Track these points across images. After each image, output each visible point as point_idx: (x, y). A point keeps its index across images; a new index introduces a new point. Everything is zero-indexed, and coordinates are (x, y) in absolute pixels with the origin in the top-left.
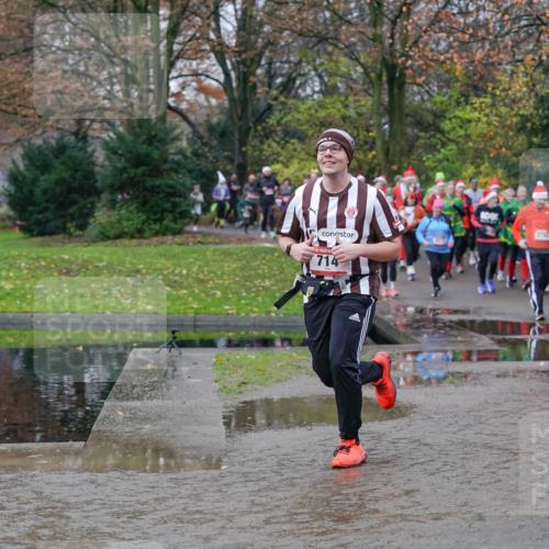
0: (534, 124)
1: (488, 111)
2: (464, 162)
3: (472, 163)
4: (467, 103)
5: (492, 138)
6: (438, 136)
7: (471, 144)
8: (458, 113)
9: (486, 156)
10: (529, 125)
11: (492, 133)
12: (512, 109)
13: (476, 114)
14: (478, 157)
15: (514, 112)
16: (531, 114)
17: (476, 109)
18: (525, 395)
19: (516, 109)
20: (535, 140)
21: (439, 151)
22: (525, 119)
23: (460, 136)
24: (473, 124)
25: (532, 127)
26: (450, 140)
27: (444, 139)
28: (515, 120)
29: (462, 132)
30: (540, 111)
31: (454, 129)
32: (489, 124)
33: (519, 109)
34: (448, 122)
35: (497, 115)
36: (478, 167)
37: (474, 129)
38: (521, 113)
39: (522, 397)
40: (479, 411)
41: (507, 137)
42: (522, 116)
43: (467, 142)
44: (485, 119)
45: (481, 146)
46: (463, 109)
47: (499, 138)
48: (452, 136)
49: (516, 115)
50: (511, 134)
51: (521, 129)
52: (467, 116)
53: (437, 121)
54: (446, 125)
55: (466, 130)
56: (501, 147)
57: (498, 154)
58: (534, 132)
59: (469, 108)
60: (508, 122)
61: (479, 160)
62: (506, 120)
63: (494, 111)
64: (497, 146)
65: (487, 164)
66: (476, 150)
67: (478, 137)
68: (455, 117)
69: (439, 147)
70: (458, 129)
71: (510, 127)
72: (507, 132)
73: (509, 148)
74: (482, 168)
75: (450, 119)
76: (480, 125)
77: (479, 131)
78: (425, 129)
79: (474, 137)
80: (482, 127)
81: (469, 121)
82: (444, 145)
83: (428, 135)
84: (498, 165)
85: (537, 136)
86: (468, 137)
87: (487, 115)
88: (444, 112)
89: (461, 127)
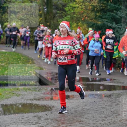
0: (97, 9)
1: (81, 4)
2: (73, 22)
3: (76, 22)
4: (74, 2)
5: (82, 13)
6: (64, 12)
7: (75, 15)
8: (71, 4)
9: (80, 20)
10: (96, 9)
11: (82, 12)
12: (90, 3)
13: (77, 5)
14: (77, 20)
15: (90, 5)
16: (97, 5)
17: (77, 3)
18: (92, 103)
19: (91, 3)
20: (98, 14)
21: (64, 18)
22: (94, 7)
23: (71, 13)
24: (76, 8)
25: (97, 10)
26: (68, 14)
27: (66, 14)
28: (91, 7)
29: (72, 11)
30: (100, 4)
31: (69, 10)
32: (82, 9)
33: (92, 3)
34: (67, 8)
35: (84, 5)
36: (77, 24)
38: (93, 5)
39: (91, 104)
40: (76, 109)
42: (93, 6)
43: (74, 15)
44: (80, 7)
45: (79, 16)
46: (73, 3)
47: (85, 13)
48: (68, 13)
49: (91, 6)
50: (89, 12)
51: (93, 10)
52: (74, 6)
53: (63, 7)
54: (67, 9)
55: (74, 11)
56: (86, 17)
57: (85, 19)
58: (98, 11)
59: (75, 3)
60: (89, 8)
61: (78, 21)
62: (88, 7)
63: (84, 4)
64: (84, 16)
65: (81, 23)
66: (77, 18)
67: (78, 13)
68: (70, 6)
69: (64, 16)
70: (71, 10)
71: (89, 10)
72: (88, 12)
73: (89, 17)
74: (79, 24)
75: (68, 7)
76: (79, 9)
77: (78, 11)
78: (60, 10)
79: (76, 13)
80: (79, 10)
81: (75, 8)
82: (66, 16)
83: (60, 12)
84: (85, 23)
85: (98, 13)
86: (74, 13)
87: (81, 5)
88: (66, 4)
89: (72, 9)
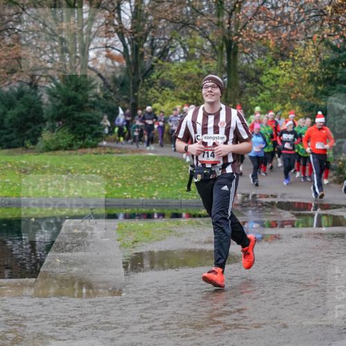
0: (319, 78)
1: (290, 70)
2: (275, 102)
3: (280, 103)
4: (277, 65)
5: (292, 87)
6: (259, 85)
7: (279, 91)
8: (271, 71)
9: (289, 98)
10: (316, 78)
11: (292, 84)
12: (305, 69)
13: (282, 72)
14: (283, 99)
15: (306, 71)
16: (317, 72)
17: (282, 69)
18: (314, 249)
19: (307, 68)
20: (320, 88)
21: (259, 95)
22: (313, 75)
23: (272, 86)
24: (281, 78)
25: (317, 80)
26: (266, 88)
27: (262, 88)
28: (307, 75)
29: (274, 83)
30: (323, 70)
31: (268, 81)
32: (291, 78)
33: (310, 68)
34: (264, 77)
35: (295, 72)
36: (283, 105)
37: (281, 81)
38: (311, 71)
39: (312, 250)
40: (285, 259)
41: (302, 86)
42: (311, 73)
43: (277, 89)
44: (288, 75)
45: (286, 92)
46: (274, 69)
47: (297, 87)
48: (267, 86)
49: (307, 72)
50: (304, 84)
51: (311, 81)
52: (276, 73)
53: (257, 76)
54: (264, 79)
55: (276, 82)
56: (298, 93)
57: (296, 97)
58: (319, 83)
59: (278, 68)
60: (303, 77)
61: (284, 101)
62: (301, 75)
63: (294, 70)
64: (296, 92)
65: (289, 103)
66: (282, 95)
67: (284, 86)
68: (269, 73)
69: (259, 92)
70: (271, 81)
71: (304, 80)
72: (302, 83)
73: (303, 93)
74: (286, 106)
75: (266, 75)
76: (285, 78)
77: (284, 82)
78: (250, 81)
79: (281, 86)
80: (286, 80)
81: (278, 76)
82: (262, 91)
83: (252, 85)
84: (296, 104)
85: (321, 85)
86: (277, 86)
87: (289, 72)
88: (262, 70)
89: (273, 80)
